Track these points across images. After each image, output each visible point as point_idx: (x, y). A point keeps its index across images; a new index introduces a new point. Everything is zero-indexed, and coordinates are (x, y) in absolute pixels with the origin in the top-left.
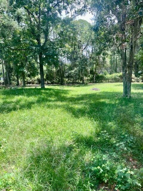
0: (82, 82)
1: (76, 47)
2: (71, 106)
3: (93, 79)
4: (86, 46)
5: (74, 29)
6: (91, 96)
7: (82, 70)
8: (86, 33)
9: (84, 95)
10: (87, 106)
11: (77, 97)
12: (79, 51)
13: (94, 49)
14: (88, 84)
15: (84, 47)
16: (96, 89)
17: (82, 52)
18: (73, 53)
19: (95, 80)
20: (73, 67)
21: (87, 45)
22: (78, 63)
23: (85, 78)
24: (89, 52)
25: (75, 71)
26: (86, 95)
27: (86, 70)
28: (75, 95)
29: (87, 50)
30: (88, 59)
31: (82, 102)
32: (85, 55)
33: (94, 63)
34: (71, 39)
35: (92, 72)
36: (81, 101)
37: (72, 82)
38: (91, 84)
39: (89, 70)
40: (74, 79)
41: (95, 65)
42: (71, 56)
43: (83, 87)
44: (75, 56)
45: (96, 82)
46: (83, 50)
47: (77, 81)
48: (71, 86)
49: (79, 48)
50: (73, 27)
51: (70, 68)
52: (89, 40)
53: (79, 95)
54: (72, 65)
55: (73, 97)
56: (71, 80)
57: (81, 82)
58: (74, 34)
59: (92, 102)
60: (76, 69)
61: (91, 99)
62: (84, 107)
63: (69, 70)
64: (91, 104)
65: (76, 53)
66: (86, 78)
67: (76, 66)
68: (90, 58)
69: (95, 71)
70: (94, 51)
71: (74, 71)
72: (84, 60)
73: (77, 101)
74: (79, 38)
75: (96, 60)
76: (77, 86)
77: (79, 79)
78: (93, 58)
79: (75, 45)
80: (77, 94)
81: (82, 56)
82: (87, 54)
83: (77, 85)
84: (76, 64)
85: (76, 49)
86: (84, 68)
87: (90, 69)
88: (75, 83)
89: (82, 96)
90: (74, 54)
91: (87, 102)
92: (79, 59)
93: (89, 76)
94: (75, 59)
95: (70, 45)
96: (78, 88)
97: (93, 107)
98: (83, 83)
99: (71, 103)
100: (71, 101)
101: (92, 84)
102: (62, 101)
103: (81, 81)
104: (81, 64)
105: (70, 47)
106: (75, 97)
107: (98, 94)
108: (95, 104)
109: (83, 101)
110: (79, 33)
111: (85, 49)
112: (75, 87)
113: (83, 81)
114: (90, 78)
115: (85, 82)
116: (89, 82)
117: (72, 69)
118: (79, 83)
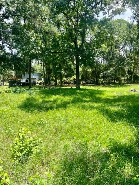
0: (118, 82)
1: (112, 47)
2: (106, 108)
3: (131, 79)
4: (124, 45)
5: (112, 29)
6: (129, 98)
7: (119, 70)
8: (124, 32)
9: (121, 96)
10: (125, 109)
11: (113, 98)
12: (116, 51)
13: (132, 48)
14: (125, 85)
15: (121, 47)
16: (135, 91)
17: (119, 52)
18: (109, 53)
19: (133, 81)
20: (109, 67)
22: (114, 63)
24: (126, 51)
26: (124, 96)
27: (123, 70)
28: (111, 96)
29: (125, 49)
30: (126, 58)
31: (119, 104)
32: (122, 55)
33: (132, 63)
34: (108, 40)
35: (129, 72)
36: (118, 103)
37: (107, 82)
38: (128, 84)
39: (127, 70)
40: (110, 79)
41: (133, 65)
42: (107, 56)
43: (119, 88)
44: (111, 56)
45: (134, 83)
46: (120, 50)
47: (113, 81)
48: (107, 86)
49: (116, 47)
50: (110, 27)
51: (106, 69)
52: (127, 39)
53: (115, 97)
54: (108, 65)
55: (109, 98)
56: (106, 81)
57: (117, 82)
58: (111, 34)
59: (131, 105)
60: (112, 69)
61: (129, 101)
62: (122, 110)
63: (105, 70)
64: (129, 107)
65: (113, 53)
66: (123, 78)
67: (112, 66)
68: (128, 57)
69: (133, 70)
70: (132, 50)
71: (110, 71)
72: (121, 60)
73: (113, 103)
74: (116, 37)
75: (134, 59)
76: (113, 87)
77: (115, 79)
78: (131, 58)
79: (112, 45)
80: (113, 95)
81: (118, 56)
82: (124, 53)
83: (113, 85)
84: (112, 64)
85: (112, 50)
86: (121, 68)
88: (111, 83)
89: (119, 97)
90: (111, 54)
91: (124, 104)
92: (115, 59)
93: (127, 76)
94: (112, 59)
95: (107, 45)
96: (114, 88)
97: (132, 110)
98: (120, 83)
99: (106, 105)
100: (107, 103)
101: (130, 84)
102: (96, 102)
103: (117, 81)
104: (118, 64)
105: (106, 47)
106: (111, 98)
108: (134, 107)
110: (117, 32)
111: (122, 48)
112: (110, 87)
113: (120, 81)
114: (128, 78)
115: (122, 82)
116: (127, 82)
117: (108, 70)
118: (116, 84)
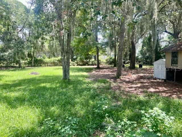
0: (18, 66)
1: (9, 27)
3: (31, 63)
4: (22, 28)
5: (8, 8)
6: (30, 81)
7: (18, 53)
8: (21, 15)
9: (22, 80)
10: (26, 93)
11: (12, 83)
12: (14, 32)
13: (31, 32)
14: (26, 68)
16: (36, 74)
17: (18, 34)
18: (6, 33)
19: (33, 64)
20: (6, 48)
21: (24, 27)
22: (12, 45)
23: (22, 61)
24: (25, 34)
25: (9, 54)
26: (24, 80)
27: (23, 53)
28: (10, 81)
29: (24, 32)
30: (25, 42)
31: (20, 89)
32: (21, 38)
33: (32, 47)
34: (3, 18)
35: (29, 55)
36: (18, 88)
37: (5, 65)
38: (29, 68)
40: (8, 62)
42: (4, 36)
43: (19, 72)
44: (8, 37)
45: (34, 66)
46: (19, 32)
47: (12, 65)
48: (4, 70)
49: (14, 29)
50: (6, 5)
51: (2, 50)
52: (25, 22)
53: (15, 81)
54: (4, 46)
55: (8, 83)
57: (16, 66)
58: (7, 13)
59: (32, 87)
60: (10, 51)
61: (30, 85)
62: (23, 94)
63: (2, 52)
64: (30, 90)
65: (10, 34)
67: (10, 48)
68: (27, 41)
69: (33, 54)
70: (31, 34)
72: (20, 42)
73: (13, 88)
74: (13, 18)
75: (34, 44)
76: (12, 71)
77: (14, 62)
78: (30, 41)
79: (9, 25)
80: (12, 79)
81: (17, 38)
82: (23, 36)
83: (12, 69)
84: (10, 46)
85: (10, 30)
86: (21, 50)
87: (27, 53)
88: (10, 67)
89: (19, 81)
90: (8, 35)
91: (25, 88)
92: (13, 41)
93: (27, 59)
94: (9, 41)
95: (2, 24)
96: (13, 72)
97: (34, 92)
98: (20, 67)
100: (5, 89)
101: (30, 67)
103: (16, 64)
104: (17, 46)
105: (2, 26)
106: (10, 83)
107: (37, 78)
108: (35, 90)
109: (20, 87)
110: (14, 13)
111: (20, 31)
112: (9, 71)
113: (20, 64)
114: (28, 61)
115: (22, 65)
116: (27, 65)
117: (5, 51)
